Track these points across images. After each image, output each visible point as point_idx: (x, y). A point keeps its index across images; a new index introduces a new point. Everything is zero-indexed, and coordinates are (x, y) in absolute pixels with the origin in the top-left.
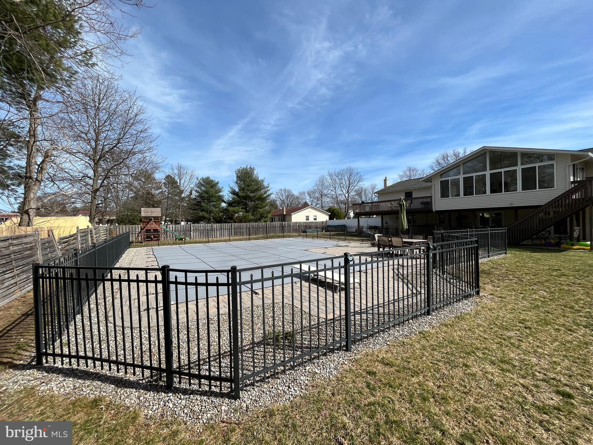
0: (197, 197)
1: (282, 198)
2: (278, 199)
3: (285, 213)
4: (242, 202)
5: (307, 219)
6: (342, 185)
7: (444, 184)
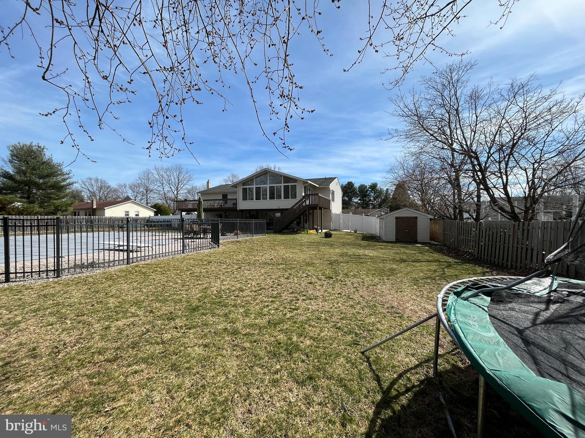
2: (84, 190)
3: (95, 207)
4: (21, 189)
5: (126, 215)
6: (171, 182)
7: (245, 190)
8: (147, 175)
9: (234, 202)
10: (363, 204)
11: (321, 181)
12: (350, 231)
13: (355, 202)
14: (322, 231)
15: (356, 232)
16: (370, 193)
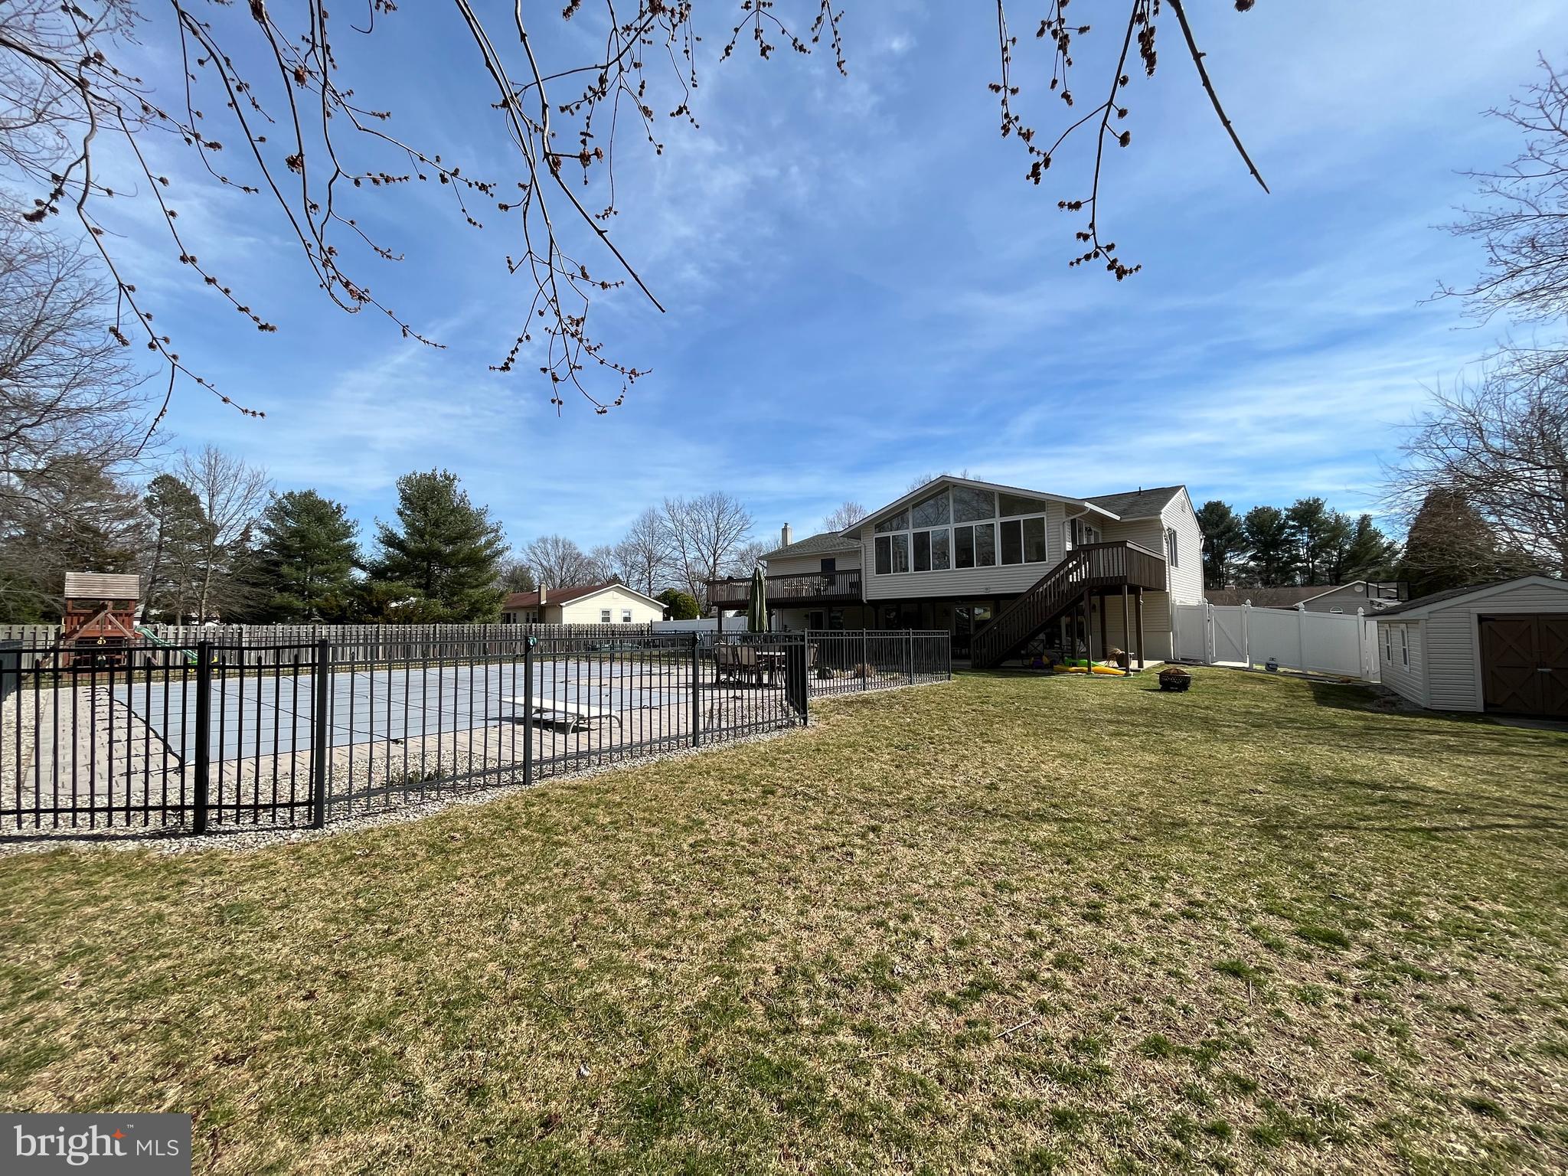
0: (267, 547)
1: (545, 563)
2: (534, 565)
3: (543, 602)
4: (416, 568)
5: (604, 619)
6: (700, 536)
7: (882, 545)
8: (650, 523)
9: (854, 578)
10: (1267, 570)
11: (1125, 501)
12: (1247, 665)
13: (1236, 567)
14: (1141, 665)
15: (1271, 668)
16: (1293, 535)
